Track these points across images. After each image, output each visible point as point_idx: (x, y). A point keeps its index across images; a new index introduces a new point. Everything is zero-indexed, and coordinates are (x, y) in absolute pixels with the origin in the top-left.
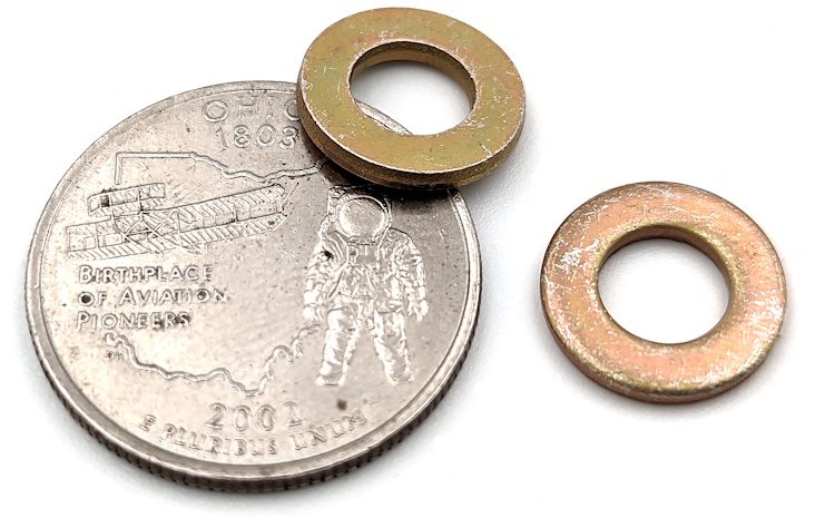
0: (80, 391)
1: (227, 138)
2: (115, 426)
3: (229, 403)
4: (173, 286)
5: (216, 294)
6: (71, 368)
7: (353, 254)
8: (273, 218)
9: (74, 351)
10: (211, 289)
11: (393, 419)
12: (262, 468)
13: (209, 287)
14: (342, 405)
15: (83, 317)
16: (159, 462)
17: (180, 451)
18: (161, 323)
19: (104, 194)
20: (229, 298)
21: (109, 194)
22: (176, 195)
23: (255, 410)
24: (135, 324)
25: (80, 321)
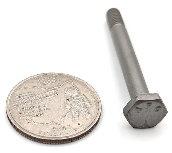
0: (24, 129)
1: (41, 83)
2: (33, 134)
3: (56, 127)
4: (38, 109)
5: (47, 109)
6: (21, 126)
7: (73, 99)
8: (55, 95)
9: (21, 123)
10: (46, 109)
11: (90, 125)
12: (66, 137)
13: (45, 108)
14: (79, 124)
15: (21, 117)
16: (44, 139)
17: (48, 136)
18: (38, 116)
19: (19, 96)
20: (50, 110)
21: (20, 95)
22: (34, 94)
23: (61, 127)
24: (32, 116)
25: (20, 118)
